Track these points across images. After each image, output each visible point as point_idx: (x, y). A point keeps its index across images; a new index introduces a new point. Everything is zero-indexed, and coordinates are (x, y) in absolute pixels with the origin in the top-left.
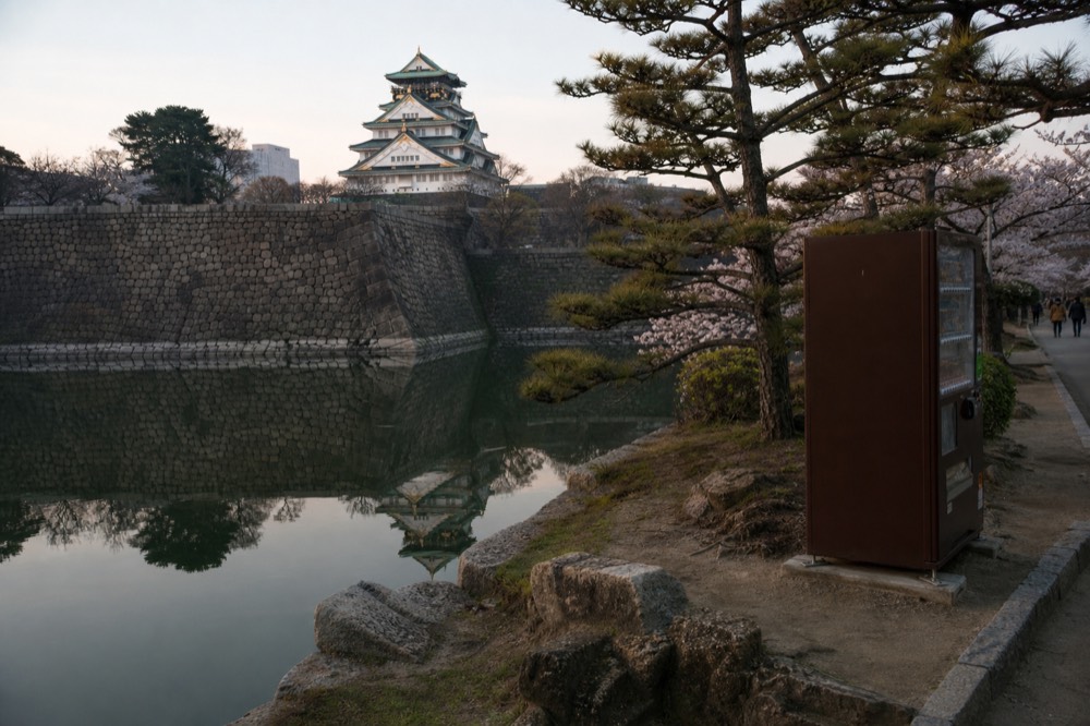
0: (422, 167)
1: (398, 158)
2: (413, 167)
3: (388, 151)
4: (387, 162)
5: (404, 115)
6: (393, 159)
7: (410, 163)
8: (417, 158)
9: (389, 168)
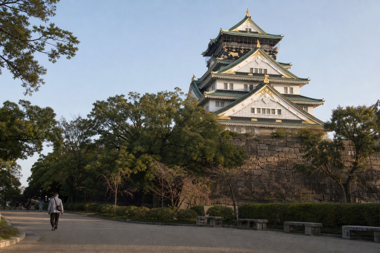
0: (285, 121)
1: (259, 109)
2: (273, 120)
3: (247, 102)
4: (247, 114)
5: (252, 69)
6: (253, 110)
7: (271, 116)
8: (279, 111)
9: (249, 119)
